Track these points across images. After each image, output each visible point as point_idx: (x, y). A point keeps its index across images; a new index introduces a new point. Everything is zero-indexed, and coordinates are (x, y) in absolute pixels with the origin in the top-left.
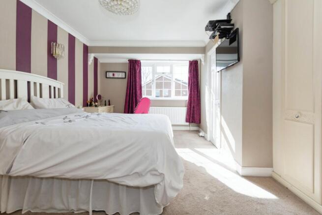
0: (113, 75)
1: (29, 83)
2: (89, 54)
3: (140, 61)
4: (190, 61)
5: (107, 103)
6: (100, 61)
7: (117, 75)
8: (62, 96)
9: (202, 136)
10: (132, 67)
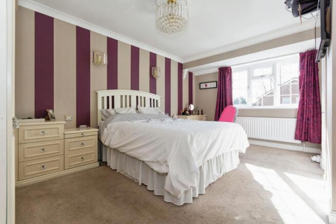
0: (206, 85)
1: (137, 97)
2: (183, 70)
3: (230, 67)
4: (300, 54)
5: (200, 112)
6: (195, 74)
7: (209, 85)
8: (159, 105)
9: (315, 162)
10: (222, 76)
